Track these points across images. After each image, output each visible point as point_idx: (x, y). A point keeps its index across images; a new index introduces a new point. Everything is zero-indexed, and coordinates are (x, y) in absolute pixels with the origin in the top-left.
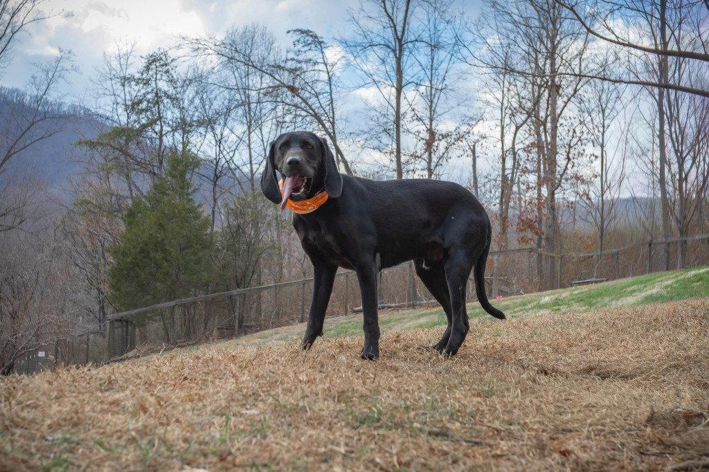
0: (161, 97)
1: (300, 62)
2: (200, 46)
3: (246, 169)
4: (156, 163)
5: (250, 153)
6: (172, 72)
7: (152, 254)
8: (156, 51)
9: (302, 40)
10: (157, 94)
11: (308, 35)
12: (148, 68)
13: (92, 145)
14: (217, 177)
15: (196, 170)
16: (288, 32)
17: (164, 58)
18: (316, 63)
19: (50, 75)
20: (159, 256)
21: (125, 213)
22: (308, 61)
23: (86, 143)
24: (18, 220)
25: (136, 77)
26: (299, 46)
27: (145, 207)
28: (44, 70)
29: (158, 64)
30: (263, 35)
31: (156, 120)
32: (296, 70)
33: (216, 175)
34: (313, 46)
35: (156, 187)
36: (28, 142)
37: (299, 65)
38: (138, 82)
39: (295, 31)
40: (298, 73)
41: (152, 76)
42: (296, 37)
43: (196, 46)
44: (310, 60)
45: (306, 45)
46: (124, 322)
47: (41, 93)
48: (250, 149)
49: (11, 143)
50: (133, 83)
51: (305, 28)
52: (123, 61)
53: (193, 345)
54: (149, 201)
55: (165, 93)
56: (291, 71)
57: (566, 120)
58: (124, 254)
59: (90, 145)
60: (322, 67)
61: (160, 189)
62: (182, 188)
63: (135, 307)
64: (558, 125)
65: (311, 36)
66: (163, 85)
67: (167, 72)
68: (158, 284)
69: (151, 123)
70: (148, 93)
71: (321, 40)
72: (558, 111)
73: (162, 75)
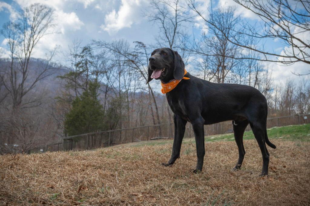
0: (87, 62)
1: (137, 53)
2: (100, 44)
3: (118, 89)
4: (85, 85)
5: (120, 84)
6: (92, 53)
7: (80, 117)
8: (86, 46)
9: (138, 45)
10: (86, 61)
11: (141, 44)
12: (83, 52)
13: (62, 78)
14: (107, 91)
15: (99, 88)
16: (134, 42)
17: (89, 48)
18: (143, 53)
19: (52, 54)
20: (82, 117)
21: (73, 102)
22: (140, 53)
23: (60, 77)
24: (39, 104)
25: (79, 55)
26: (137, 47)
27: (80, 100)
28: (50, 52)
29: (87, 50)
30: (126, 43)
31: (85, 70)
32: (136, 55)
33: (106, 91)
34: (142, 47)
35: (84, 93)
36: (44, 76)
37: (137, 54)
38: (79, 56)
39: (136, 42)
40: (137, 56)
41: (85, 55)
42: (136, 44)
43: (98, 44)
44: (141, 52)
45: (140, 47)
46: (71, 140)
47: (49, 59)
48: (120, 82)
49: (37, 77)
50: (78, 57)
51: (139, 41)
52: (76, 49)
53: (93, 149)
54: (81, 98)
55: (89, 61)
56: (133, 56)
57: (227, 78)
58: (70, 116)
59: (61, 78)
60: (145, 55)
61: (86, 94)
62: (94, 94)
63: (74, 135)
64: (224, 79)
65: (142, 44)
66: (89, 58)
67: (90, 53)
68: (83, 127)
69: (84, 71)
70: (83, 60)
71: (145, 46)
72: (225, 75)
73: (88, 55)
